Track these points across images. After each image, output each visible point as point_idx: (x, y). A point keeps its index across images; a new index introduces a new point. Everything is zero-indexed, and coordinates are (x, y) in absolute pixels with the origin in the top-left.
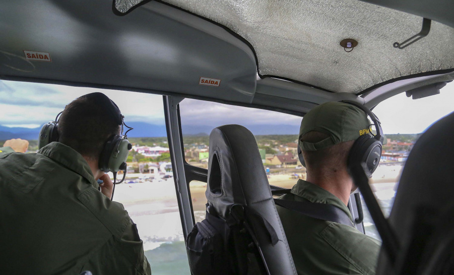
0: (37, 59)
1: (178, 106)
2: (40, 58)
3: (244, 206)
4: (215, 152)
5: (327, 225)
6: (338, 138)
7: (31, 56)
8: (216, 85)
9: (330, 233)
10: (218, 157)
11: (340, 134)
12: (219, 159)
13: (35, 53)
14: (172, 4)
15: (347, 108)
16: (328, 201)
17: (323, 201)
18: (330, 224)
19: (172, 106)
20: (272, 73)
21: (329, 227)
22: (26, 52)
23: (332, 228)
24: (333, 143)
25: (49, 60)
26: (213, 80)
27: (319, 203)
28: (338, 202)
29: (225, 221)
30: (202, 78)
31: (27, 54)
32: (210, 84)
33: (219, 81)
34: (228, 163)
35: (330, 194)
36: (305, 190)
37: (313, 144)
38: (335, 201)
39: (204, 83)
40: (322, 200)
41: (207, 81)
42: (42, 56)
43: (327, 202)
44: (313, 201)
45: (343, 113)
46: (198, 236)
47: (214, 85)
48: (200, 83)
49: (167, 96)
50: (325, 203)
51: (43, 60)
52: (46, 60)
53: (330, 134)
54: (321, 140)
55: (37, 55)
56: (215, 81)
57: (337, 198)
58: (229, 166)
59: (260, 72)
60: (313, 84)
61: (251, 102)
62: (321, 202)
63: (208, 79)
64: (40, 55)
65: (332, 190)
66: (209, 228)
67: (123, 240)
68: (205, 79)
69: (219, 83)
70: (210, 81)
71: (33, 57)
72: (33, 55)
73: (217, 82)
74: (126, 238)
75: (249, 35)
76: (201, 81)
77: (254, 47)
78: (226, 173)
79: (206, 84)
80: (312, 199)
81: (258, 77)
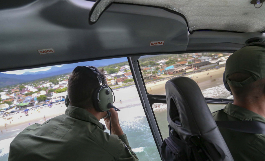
0: (46, 53)
1: (138, 61)
2: (48, 52)
3: (199, 136)
4: (171, 97)
5: (256, 137)
6: (258, 76)
7: (42, 52)
8: (161, 44)
9: (259, 143)
10: (175, 101)
11: (260, 73)
12: (176, 102)
13: (44, 50)
14: (126, 2)
15: (262, 52)
16: (254, 118)
17: (250, 119)
18: (258, 136)
19: (134, 62)
20: (198, 28)
21: (258, 138)
22: (39, 51)
23: (260, 139)
24: (255, 80)
25: (54, 52)
26: (159, 42)
27: (247, 121)
28: (261, 119)
29: (186, 142)
30: (151, 42)
31: (40, 52)
32: (157, 45)
33: (163, 42)
34: (183, 106)
35: (254, 114)
36: (235, 112)
37: (240, 83)
38: (258, 118)
39: (153, 45)
40: (248, 118)
41: (155, 43)
42: (49, 51)
43: (253, 120)
44: (243, 120)
45: (259, 57)
46: (167, 149)
47: (160, 44)
48: (151, 45)
49: (130, 57)
50: (251, 120)
51: (50, 52)
52: (52, 52)
53: (251, 74)
54: (245, 79)
55: (46, 51)
56: (160, 42)
57: (260, 116)
58: (184, 109)
59: (190, 29)
60: (227, 30)
61: (185, 49)
62: (248, 120)
63: (156, 42)
64: (47, 51)
65: (255, 110)
66: (175, 146)
67: (121, 159)
68: (154, 42)
69: (163, 43)
70: (157, 43)
71: (44, 52)
72: (43, 51)
73: (162, 43)
74: (122, 157)
75: (181, 9)
76: (151, 44)
77: (185, 15)
78: (183, 113)
79: (155, 45)
80: (242, 119)
81: (189, 33)
